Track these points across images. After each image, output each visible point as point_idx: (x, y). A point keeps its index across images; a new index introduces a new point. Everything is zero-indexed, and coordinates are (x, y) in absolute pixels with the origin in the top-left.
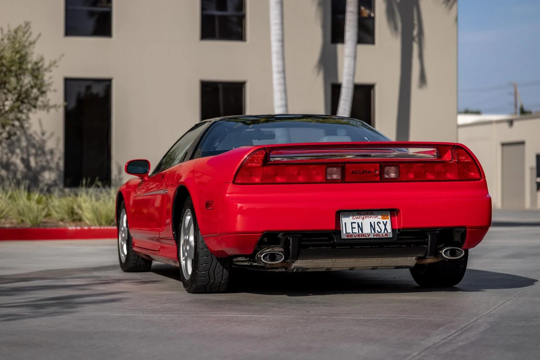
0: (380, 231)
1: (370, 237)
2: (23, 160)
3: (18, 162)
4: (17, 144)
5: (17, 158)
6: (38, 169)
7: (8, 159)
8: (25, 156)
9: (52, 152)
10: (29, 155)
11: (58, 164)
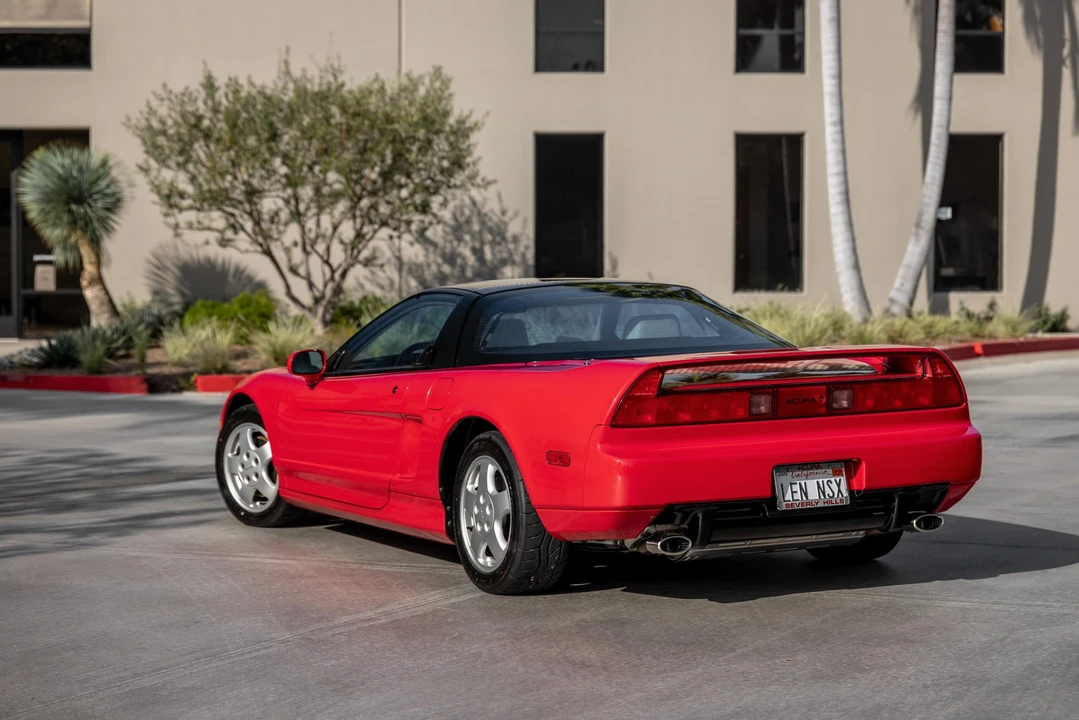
0: (831, 495)
1: (818, 506)
2: (474, 251)
3: (467, 253)
4: (465, 227)
5: (465, 247)
6: (496, 262)
7: (454, 249)
8: (477, 245)
9: (516, 239)
10: (483, 244)
11: (524, 256)
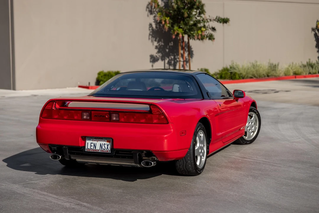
0: (104, 149)
1: (99, 151)
